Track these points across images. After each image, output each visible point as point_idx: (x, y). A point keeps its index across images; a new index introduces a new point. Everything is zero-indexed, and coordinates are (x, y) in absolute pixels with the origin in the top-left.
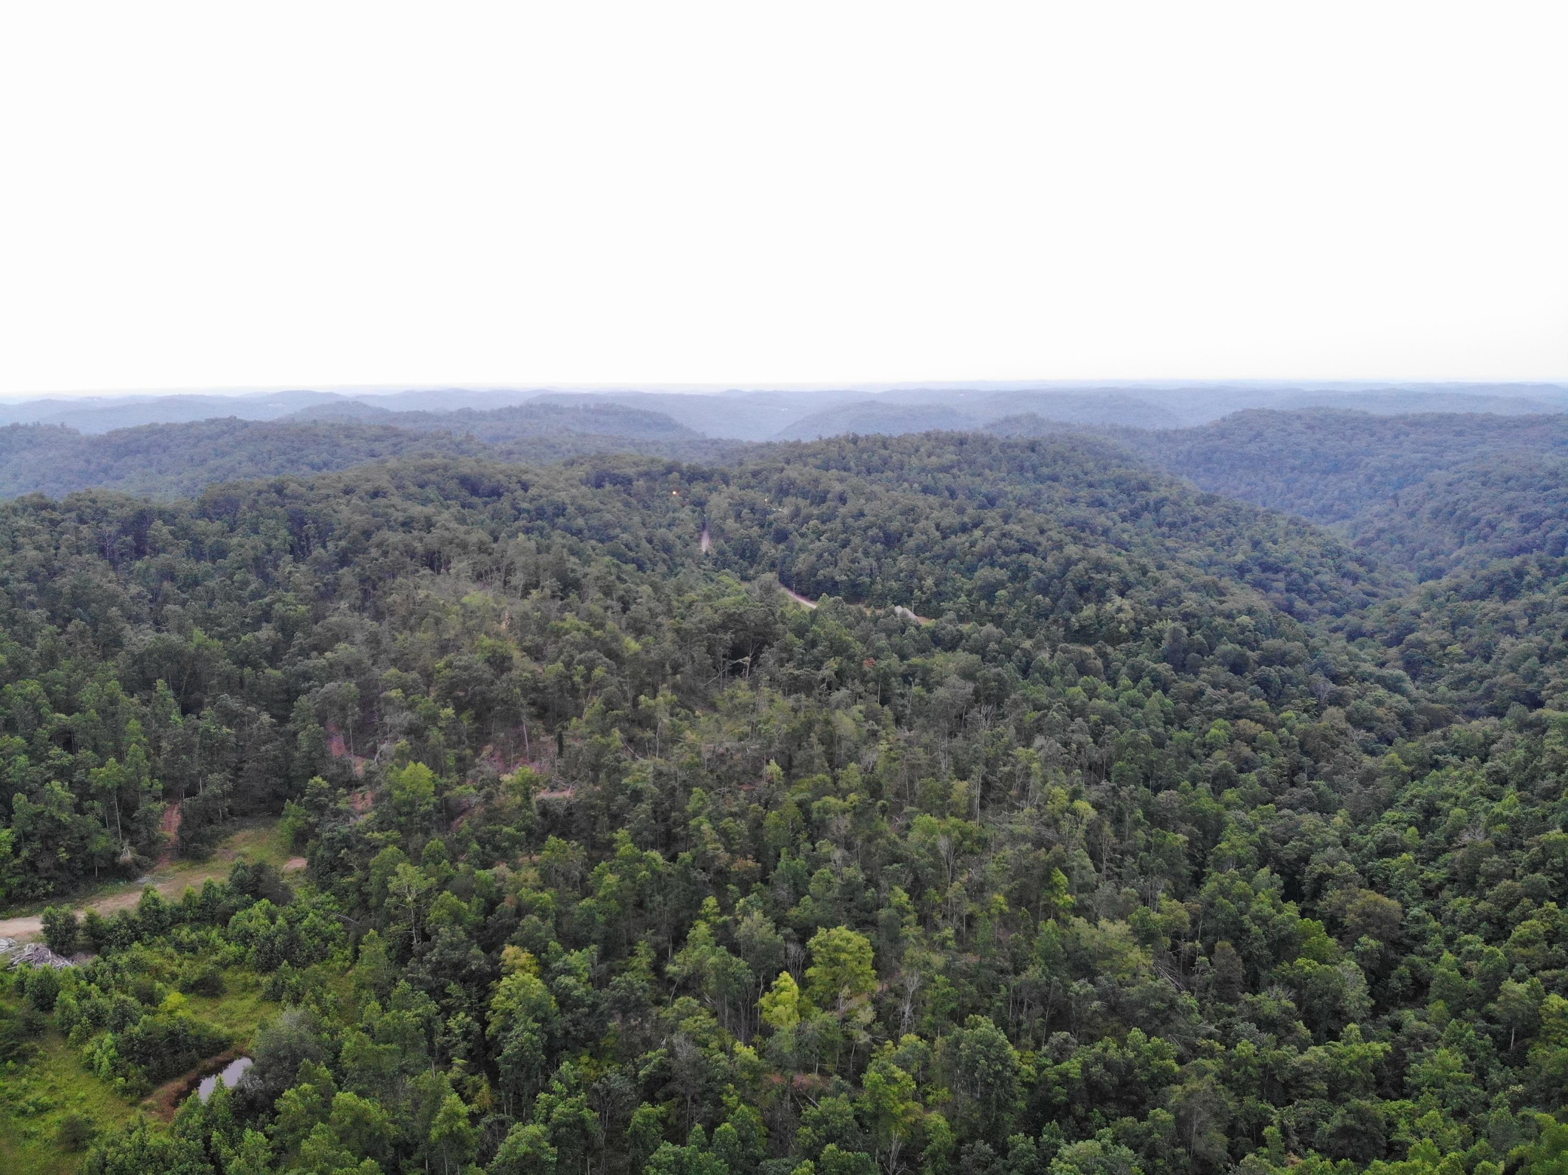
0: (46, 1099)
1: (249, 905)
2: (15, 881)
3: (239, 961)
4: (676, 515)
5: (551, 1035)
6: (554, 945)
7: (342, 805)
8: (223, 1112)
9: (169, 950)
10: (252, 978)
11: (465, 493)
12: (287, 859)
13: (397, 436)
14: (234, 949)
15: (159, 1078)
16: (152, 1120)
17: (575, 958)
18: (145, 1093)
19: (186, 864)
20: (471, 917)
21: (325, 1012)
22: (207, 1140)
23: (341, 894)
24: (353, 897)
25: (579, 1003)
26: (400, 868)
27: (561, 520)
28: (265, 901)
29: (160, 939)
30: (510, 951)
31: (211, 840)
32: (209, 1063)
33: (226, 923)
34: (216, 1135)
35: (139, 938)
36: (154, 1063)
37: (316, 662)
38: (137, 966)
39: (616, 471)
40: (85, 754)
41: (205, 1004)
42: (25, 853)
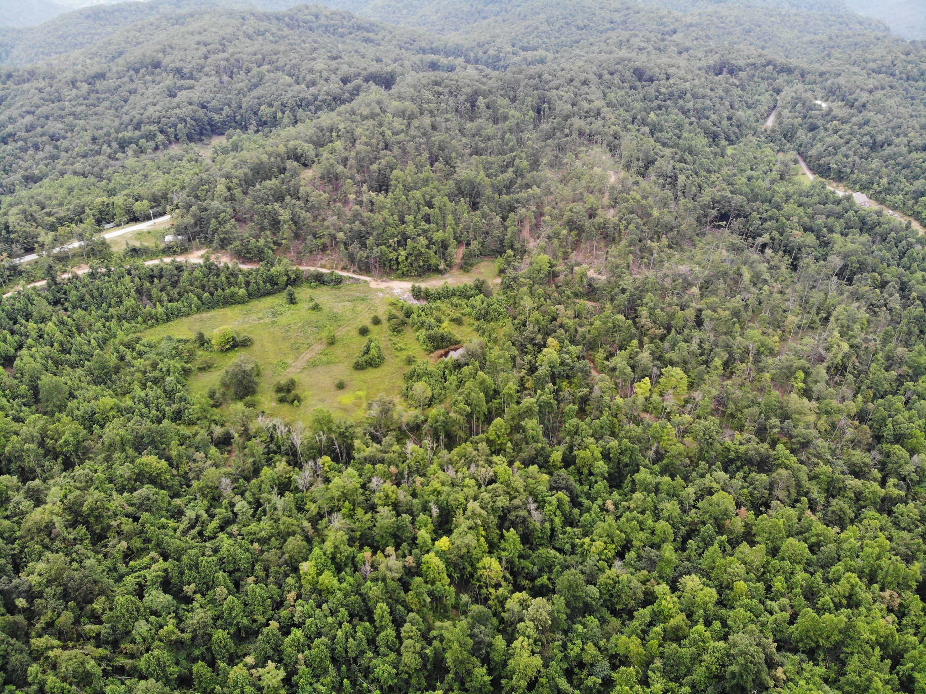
0: (403, 347)
1: (477, 295)
2: (405, 269)
3: (470, 314)
5: (553, 373)
6: (567, 342)
7: (516, 264)
8: (450, 365)
9: (449, 305)
10: (472, 321)
11: (634, 78)
12: (495, 278)
14: (469, 310)
15: (437, 348)
16: (431, 361)
17: (572, 348)
18: (431, 352)
19: (462, 272)
20: (543, 323)
21: (489, 341)
22: (444, 372)
23: (509, 298)
24: (512, 300)
25: (567, 365)
26: (525, 297)
27: (681, 102)
28: (482, 295)
29: (447, 300)
30: (550, 340)
31: (471, 265)
32: (453, 347)
33: (468, 299)
34: (447, 372)
35: (440, 299)
36: (436, 344)
37: (523, 195)
38: (437, 308)
40: (432, 225)
41: (455, 326)
42: (409, 260)
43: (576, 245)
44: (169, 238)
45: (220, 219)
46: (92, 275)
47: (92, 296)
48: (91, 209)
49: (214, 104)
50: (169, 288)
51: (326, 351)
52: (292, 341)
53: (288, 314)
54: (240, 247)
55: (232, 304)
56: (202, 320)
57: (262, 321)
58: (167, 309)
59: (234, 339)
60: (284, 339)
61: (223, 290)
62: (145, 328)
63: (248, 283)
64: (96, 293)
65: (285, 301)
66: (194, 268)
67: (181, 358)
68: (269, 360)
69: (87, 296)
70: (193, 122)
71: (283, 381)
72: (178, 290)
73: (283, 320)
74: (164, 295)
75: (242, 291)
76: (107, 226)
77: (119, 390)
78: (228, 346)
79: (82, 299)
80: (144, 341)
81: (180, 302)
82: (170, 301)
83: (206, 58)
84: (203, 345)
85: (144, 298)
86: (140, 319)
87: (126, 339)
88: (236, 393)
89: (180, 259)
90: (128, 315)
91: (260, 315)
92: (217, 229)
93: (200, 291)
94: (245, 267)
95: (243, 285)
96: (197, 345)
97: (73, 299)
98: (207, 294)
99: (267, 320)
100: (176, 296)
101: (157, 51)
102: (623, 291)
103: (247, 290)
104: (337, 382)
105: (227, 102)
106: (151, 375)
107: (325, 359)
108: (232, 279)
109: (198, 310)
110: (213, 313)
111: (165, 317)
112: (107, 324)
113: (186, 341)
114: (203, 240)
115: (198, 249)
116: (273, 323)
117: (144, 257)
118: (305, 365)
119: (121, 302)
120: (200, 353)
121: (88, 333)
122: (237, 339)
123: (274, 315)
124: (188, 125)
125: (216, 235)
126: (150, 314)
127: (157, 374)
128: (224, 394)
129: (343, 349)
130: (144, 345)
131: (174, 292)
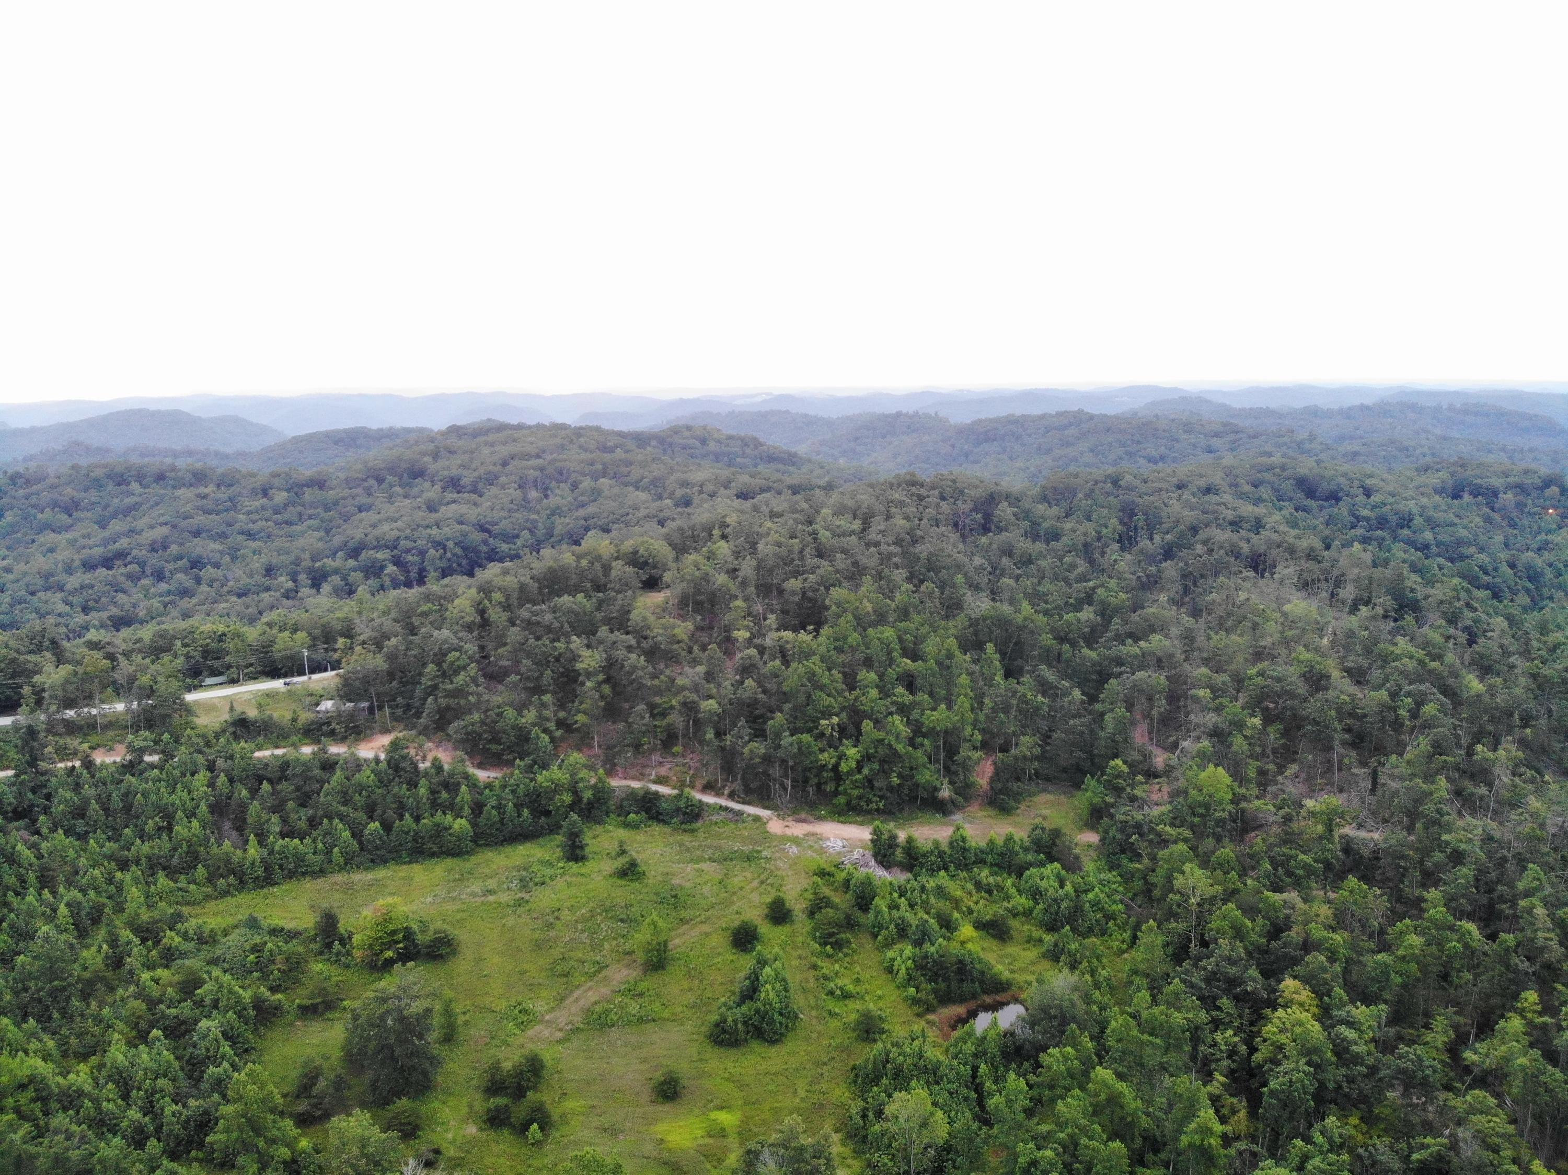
1: (1042, 864)
2: (855, 793)
3: (1028, 913)
4: (1550, 537)
5: (1322, 1085)
6: (1338, 991)
7: (1138, 792)
8: (993, 1049)
9: (970, 886)
10: (1037, 933)
11: (1300, 495)
12: (1081, 830)
13: (1237, 432)
14: (1022, 901)
15: (946, 999)
16: (932, 1034)
17: (1360, 1012)
18: (930, 1009)
19: (992, 812)
20: (1254, 937)
21: (1097, 986)
22: (975, 1069)
23: (1127, 878)
24: (1138, 884)
25: (1357, 1059)
26: (1187, 867)
27: (1406, 532)
28: (1056, 865)
29: (963, 874)
30: (1289, 984)
31: (1017, 797)
32: (988, 1000)
33: (1020, 875)
34: (983, 1068)
35: (946, 869)
36: (943, 985)
37: (1130, 649)
38: (940, 892)
39: (1479, 481)
40: (922, 697)
41: (992, 944)
42: (866, 771)
43: (1286, 755)
44: (327, 705)
45: (445, 666)
46: (129, 767)
47: (106, 810)
48: (185, 645)
49: (505, 525)
50: (291, 805)
51: (642, 986)
52: (556, 953)
53: (560, 883)
54: (477, 728)
55: (433, 855)
56: (349, 888)
57: (491, 898)
58: (271, 853)
59: (408, 934)
60: (538, 946)
61: (417, 819)
62: (207, 897)
63: (478, 808)
64: (116, 802)
65: (559, 852)
66: (358, 765)
67: (265, 976)
68: (487, 1001)
69: (94, 805)
70: (458, 551)
71: (510, 1060)
72: (311, 812)
73: (544, 898)
74: (275, 819)
75: (461, 825)
76: (209, 681)
77: (73, 1041)
78: (389, 954)
79: (80, 812)
80: (191, 925)
81: (307, 840)
82: (283, 835)
83: (505, 464)
84: (329, 946)
85: (227, 825)
86: (201, 872)
87: (145, 916)
88: (374, 1086)
89: (336, 750)
90: (175, 861)
91: (492, 884)
92: (435, 687)
93: (361, 816)
94: (482, 775)
95: (467, 811)
96: (315, 947)
97: (58, 809)
98: (374, 826)
99: (504, 897)
100: (303, 825)
101: (424, 454)
102: (1457, 857)
103: (474, 825)
104: (659, 1076)
105: (529, 525)
106: (173, 1011)
107: (634, 1008)
108: (444, 795)
109: (349, 863)
110: (381, 873)
111: (260, 872)
112: (119, 875)
113: (292, 935)
114: (399, 712)
115: (386, 731)
116: (520, 903)
117: (260, 739)
118: (578, 1020)
119: (170, 828)
120: (317, 967)
121: (61, 889)
122: (420, 938)
123: (524, 884)
124: (449, 555)
125: (430, 700)
126: (228, 862)
127: (186, 1009)
128: (339, 1084)
129: (686, 984)
130: (185, 936)
131: (300, 818)
